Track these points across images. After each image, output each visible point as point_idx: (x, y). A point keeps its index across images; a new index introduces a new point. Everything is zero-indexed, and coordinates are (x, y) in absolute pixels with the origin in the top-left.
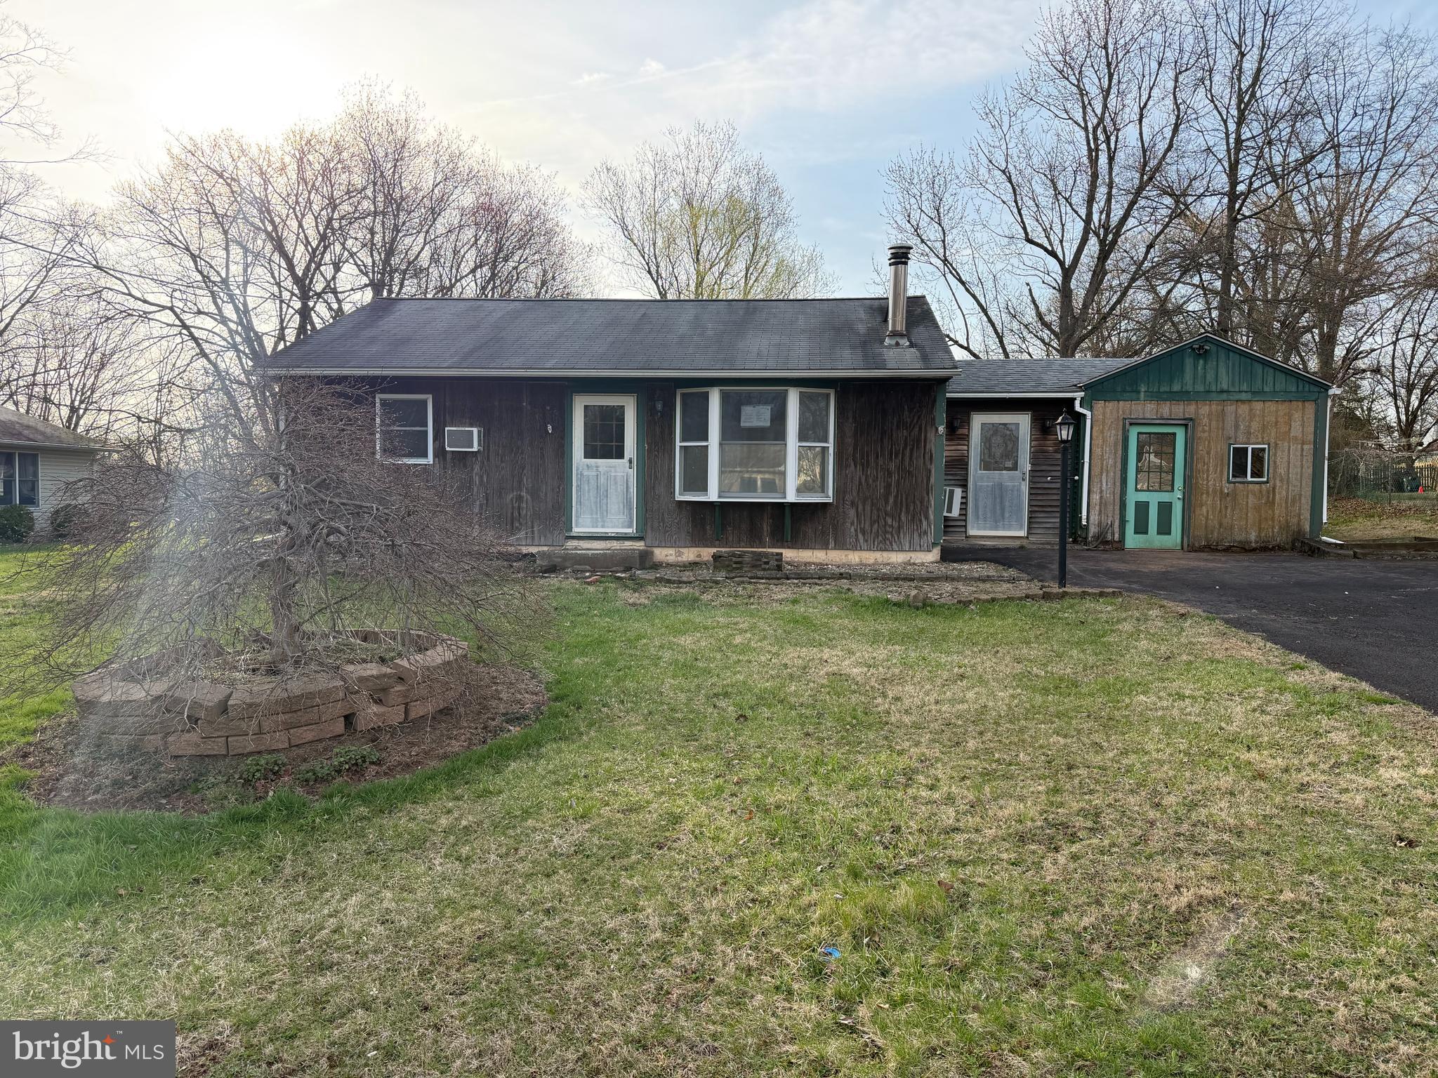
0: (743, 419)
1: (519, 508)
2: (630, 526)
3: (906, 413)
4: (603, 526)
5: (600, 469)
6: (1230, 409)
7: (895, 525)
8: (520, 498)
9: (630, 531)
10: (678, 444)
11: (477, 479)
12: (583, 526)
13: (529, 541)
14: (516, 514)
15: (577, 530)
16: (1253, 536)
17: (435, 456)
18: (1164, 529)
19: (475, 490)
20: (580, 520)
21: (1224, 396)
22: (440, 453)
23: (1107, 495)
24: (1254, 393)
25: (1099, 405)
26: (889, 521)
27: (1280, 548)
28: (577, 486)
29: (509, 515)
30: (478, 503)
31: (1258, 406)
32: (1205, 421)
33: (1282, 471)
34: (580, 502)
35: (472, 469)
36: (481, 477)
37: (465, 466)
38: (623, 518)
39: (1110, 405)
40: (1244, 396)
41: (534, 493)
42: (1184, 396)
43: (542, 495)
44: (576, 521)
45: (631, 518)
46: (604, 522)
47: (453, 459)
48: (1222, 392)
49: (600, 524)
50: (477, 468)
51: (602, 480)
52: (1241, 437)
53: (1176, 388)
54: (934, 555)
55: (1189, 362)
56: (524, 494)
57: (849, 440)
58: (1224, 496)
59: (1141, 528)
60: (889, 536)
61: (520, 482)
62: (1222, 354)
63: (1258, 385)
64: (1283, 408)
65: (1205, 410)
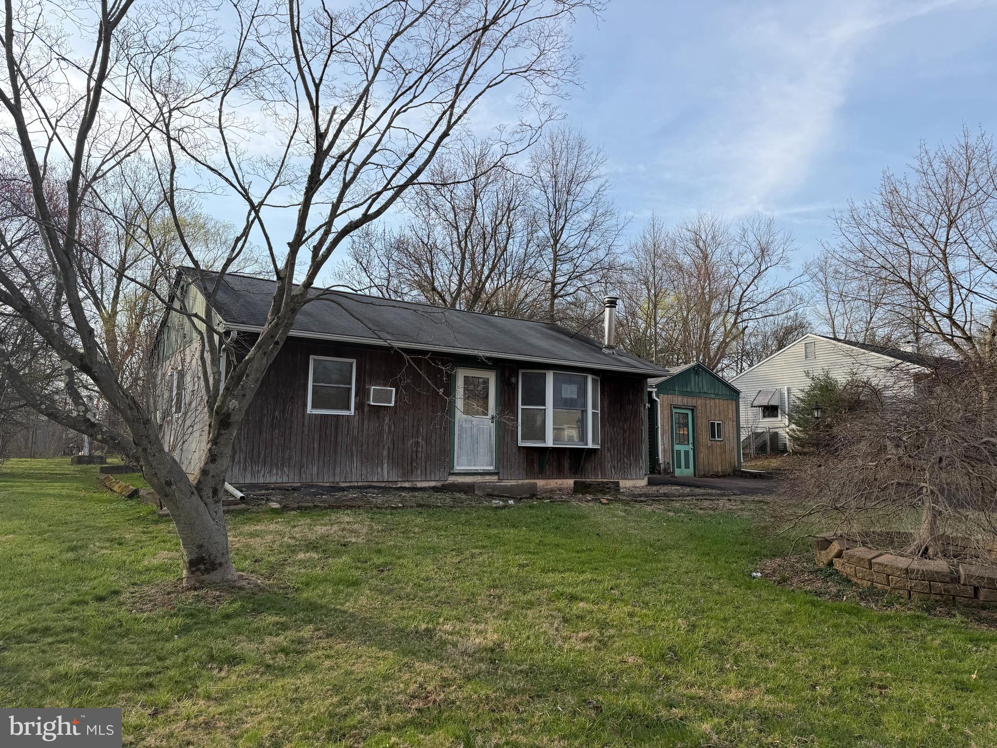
0: (563, 393)
1: (417, 452)
2: (491, 465)
3: (631, 395)
4: (475, 465)
5: (474, 423)
6: (708, 402)
7: (629, 463)
8: (417, 443)
9: (491, 468)
10: (520, 407)
11: (386, 428)
12: (462, 465)
13: (423, 478)
14: (414, 456)
15: (458, 468)
16: (720, 469)
17: (356, 409)
18: (687, 467)
19: (385, 437)
20: (460, 461)
21: (706, 395)
22: (360, 407)
23: (666, 446)
24: (716, 394)
25: (661, 396)
26: (626, 460)
27: (729, 475)
28: (459, 435)
29: (409, 457)
30: (387, 447)
31: (717, 401)
32: (700, 407)
33: (727, 435)
34: (460, 447)
35: (384, 420)
36: (390, 427)
37: (378, 417)
38: (487, 458)
39: (665, 396)
40: (713, 396)
41: (427, 440)
42: (690, 394)
43: (433, 442)
44: (458, 461)
45: (492, 459)
46: (475, 461)
47: (370, 411)
48: (705, 393)
49: (473, 463)
50: (387, 419)
51: (475, 431)
52: (713, 418)
53: (689, 390)
54: (644, 482)
55: (692, 376)
56: (420, 440)
57: (606, 409)
58: (709, 448)
59: (679, 467)
60: (626, 470)
61: (418, 431)
62: (704, 373)
63: (716, 392)
64: (725, 402)
65: (699, 402)
